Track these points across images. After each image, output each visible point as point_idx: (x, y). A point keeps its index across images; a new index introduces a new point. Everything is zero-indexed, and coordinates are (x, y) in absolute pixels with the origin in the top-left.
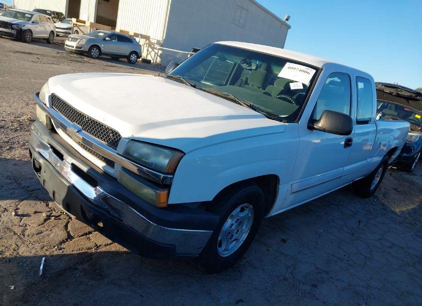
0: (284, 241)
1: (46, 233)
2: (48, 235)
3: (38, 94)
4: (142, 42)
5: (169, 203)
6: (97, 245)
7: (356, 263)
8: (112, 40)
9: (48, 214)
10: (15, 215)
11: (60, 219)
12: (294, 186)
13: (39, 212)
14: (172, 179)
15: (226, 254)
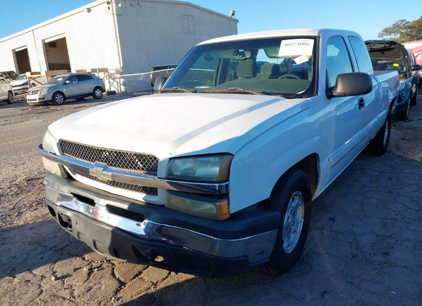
0: (332, 219)
1: (96, 287)
2: (99, 289)
3: (41, 147)
4: (101, 75)
5: (231, 212)
6: (153, 283)
7: (411, 219)
8: (72, 82)
9: (89, 267)
10: (56, 280)
11: (103, 269)
12: (331, 160)
13: (78, 269)
14: (227, 186)
15: (290, 250)
